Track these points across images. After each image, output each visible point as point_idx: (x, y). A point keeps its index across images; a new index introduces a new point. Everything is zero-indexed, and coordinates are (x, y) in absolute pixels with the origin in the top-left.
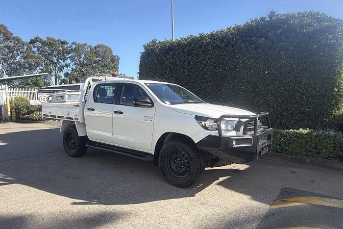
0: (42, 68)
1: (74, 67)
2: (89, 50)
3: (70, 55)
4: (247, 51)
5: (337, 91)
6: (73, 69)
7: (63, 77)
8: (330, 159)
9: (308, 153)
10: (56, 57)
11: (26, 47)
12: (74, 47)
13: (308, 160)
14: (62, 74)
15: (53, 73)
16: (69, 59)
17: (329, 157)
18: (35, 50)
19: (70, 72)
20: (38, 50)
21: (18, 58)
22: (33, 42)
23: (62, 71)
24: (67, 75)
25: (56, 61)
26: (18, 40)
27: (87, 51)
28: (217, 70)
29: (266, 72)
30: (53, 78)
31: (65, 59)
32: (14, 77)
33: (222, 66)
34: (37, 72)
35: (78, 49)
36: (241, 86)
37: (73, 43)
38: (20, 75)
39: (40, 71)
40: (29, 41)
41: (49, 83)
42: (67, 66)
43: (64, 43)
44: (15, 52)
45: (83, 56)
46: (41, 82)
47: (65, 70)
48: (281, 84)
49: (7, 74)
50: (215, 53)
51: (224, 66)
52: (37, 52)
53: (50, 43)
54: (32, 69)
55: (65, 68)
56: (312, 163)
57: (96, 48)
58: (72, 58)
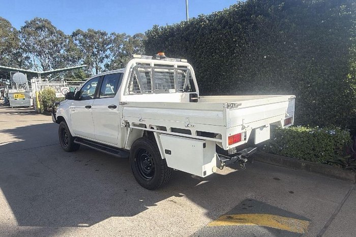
0: (84, 60)
1: (113, 59)
2: (128, 40)
3: (109, 46)
4: (245, 33)
5: (350, 77)
6: (112, 61)
7: (104, 68)
8: (330, 164)
9: (306, 156)
10: (96, 48)
11: (68, 40)
12: (113, 38)
13: (303, 165)
14: (102, 65)
15: (94, 65)
16: (108, 50)
17: (328, 162)
18: (77, 42)
19: (109, 63)
20: (80, 43)
21: (62, 52)
22: (74, 35)
23: (102, 62)
24: (107, 66)
25: (97, 53)
26: (61, 34)
27: (126, 41)
28: (213, 56)
29: (265, 57)
30: (94, 70)
31: (105, 51)
32: (59, 70)
33: (218, 51)
34: (79, 64)
35: (117, 39)
36: (239, 75)
37: (112, 34)
38: (63, 68)
39: (82, 63)
40: (71, 34)
41: (90, 75)
42: (107, 57)
43: (103, 34)
44: (59, 45)
45: (122, 46)
46: (83, 74)
47: (106, 61)
48: (282, 70)
49: (53, 68)
50: (211, 37)
51: (221, 52)
52: (79, 44)
53: (90, 35)
54: (75, 61)
55: (105, 59)
56: (307, 167)
57: (134, 37)
58: (112, 49)
